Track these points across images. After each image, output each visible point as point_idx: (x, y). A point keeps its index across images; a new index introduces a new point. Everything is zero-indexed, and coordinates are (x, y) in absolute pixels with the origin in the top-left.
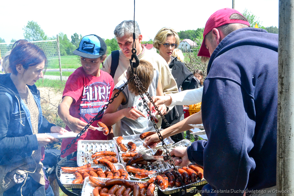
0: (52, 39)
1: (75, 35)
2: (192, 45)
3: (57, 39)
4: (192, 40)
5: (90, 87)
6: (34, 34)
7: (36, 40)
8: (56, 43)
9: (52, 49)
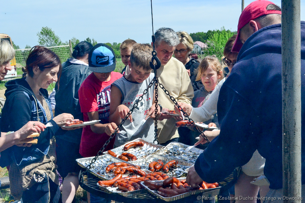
0: (65, 44)
1: (87, 39)
2: (203, 47)
3: (70, 45)
4: (203, 42)
5: (102, 93)
6: (48, 40)
7: (49, 46)
8: (69, 48)
9: (65, 54)
